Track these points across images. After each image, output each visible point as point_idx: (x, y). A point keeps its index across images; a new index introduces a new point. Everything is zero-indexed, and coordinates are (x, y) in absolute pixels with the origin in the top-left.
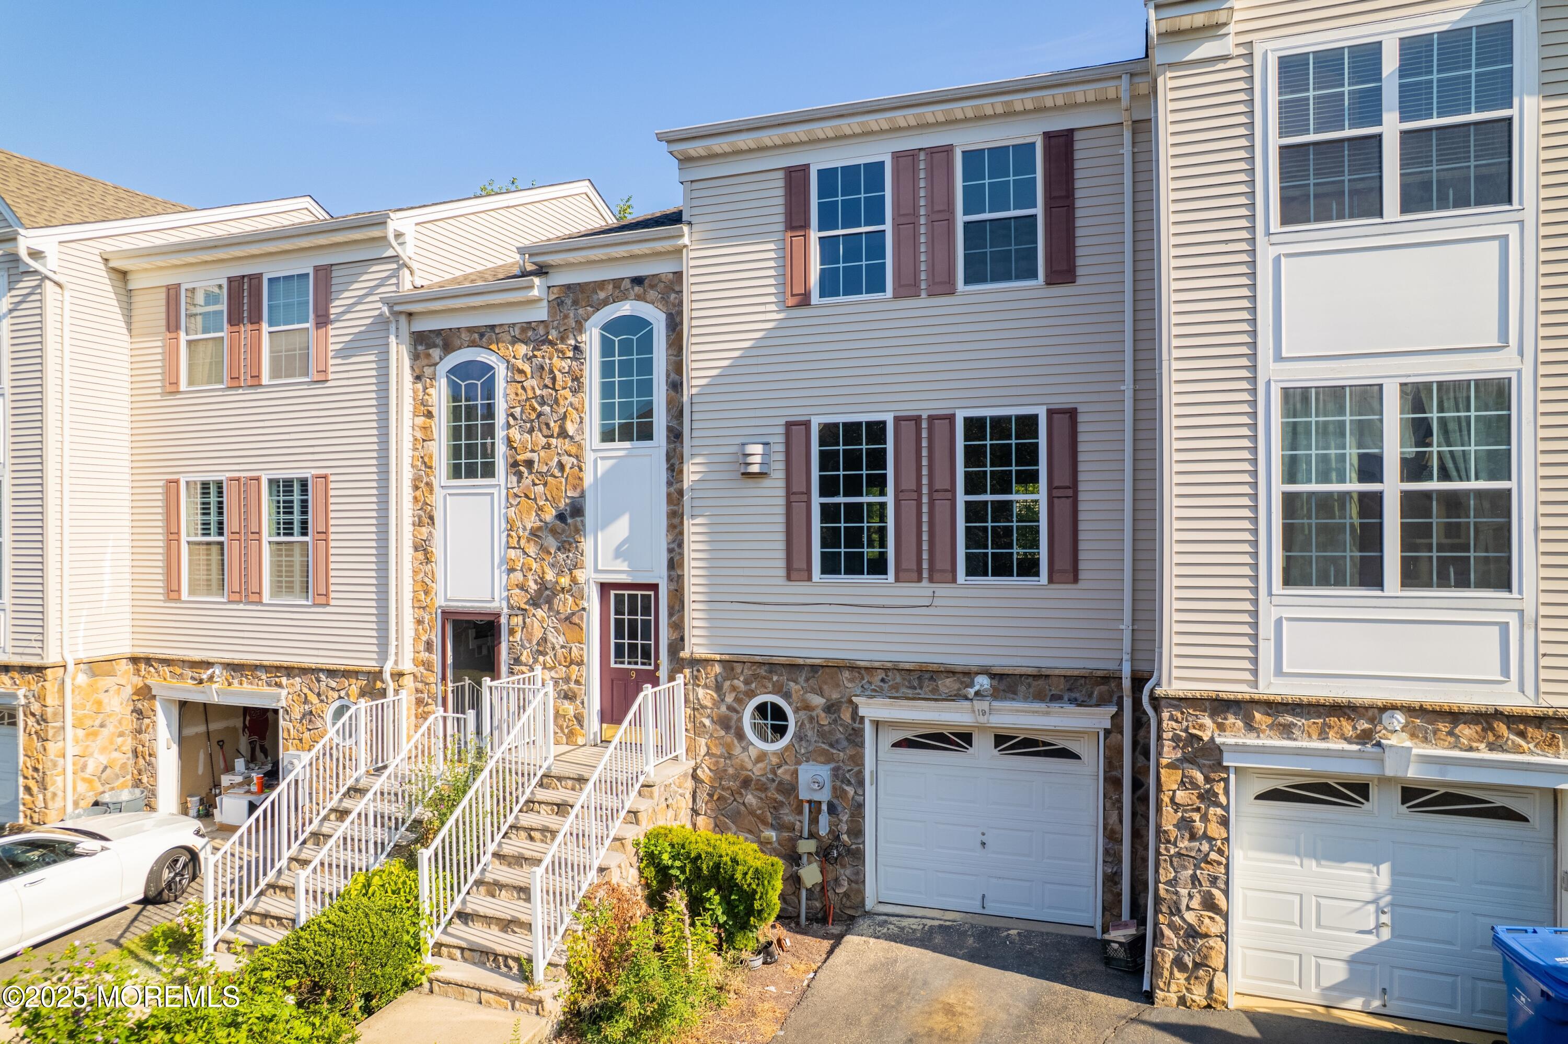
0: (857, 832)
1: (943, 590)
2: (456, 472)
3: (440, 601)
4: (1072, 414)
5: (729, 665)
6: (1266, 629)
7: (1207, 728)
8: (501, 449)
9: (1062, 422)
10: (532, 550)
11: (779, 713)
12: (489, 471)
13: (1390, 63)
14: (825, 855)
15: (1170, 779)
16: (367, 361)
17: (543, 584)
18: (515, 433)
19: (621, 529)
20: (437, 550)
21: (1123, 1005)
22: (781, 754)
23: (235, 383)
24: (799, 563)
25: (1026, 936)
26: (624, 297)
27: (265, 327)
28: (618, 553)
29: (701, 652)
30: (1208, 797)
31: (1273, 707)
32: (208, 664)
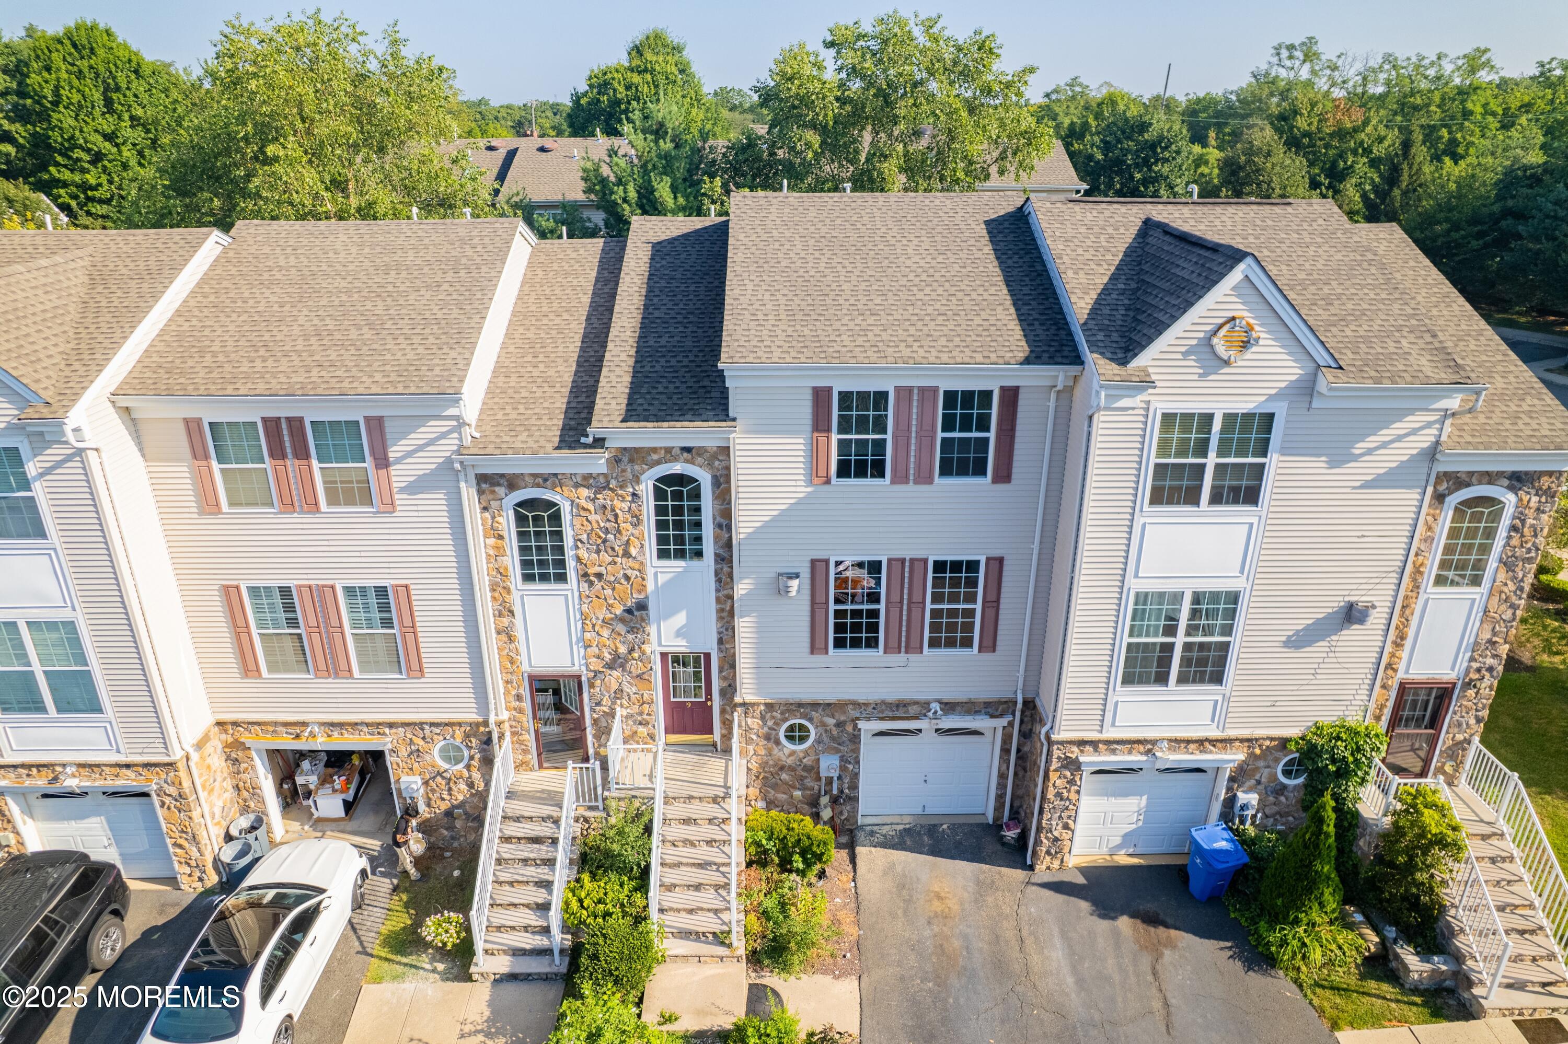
0: (854, 787)
1: (913, 657)
2: (528, 578)
3: (525, 667)
4: (1001, 560)
5: (770, 707)
6: (1110, 706)
7: (1074, 752)
8: (571, 564)
9: (994, 565)
10: (606, 633)
11: (801, 727)
12: (562, 578)
14: (835, 801)
15: (1053, 776)
16: (437, 502)
17: (616, 656)
18: (583, 553)
19: (680, 619)
20: (519, 633)
22: (806, 753)
23: (288, 506)
24: (820, 644)
26: (675, 459)
27: (315, 463)
28: (679, 634)
29: (749, 698)
30: (1072, 782)
31: (1108, 742)
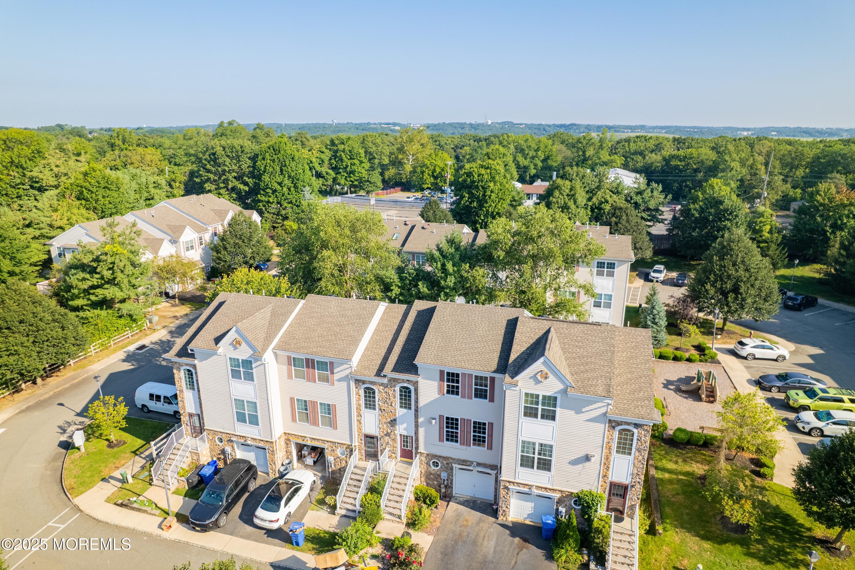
0: (452, 484)
1: (468, 448)
2: (366, 407)
3: (363, 432)
4: (492, 424)
5: (428, 455)
6: (517, 472)
7: (507, 484)
8: (377, 406)
9: (490, 425)
10: (385, 426)
11: (437, 463)
12: (374, 409)
13: (541, 398)
14: (446, 487)
15: (502, 491)
16: (344, 384)
17: (388, 433)
18: (380, 403)
19: (405, 425)
20: (362, 422)
21: (493, 519)
22: (438, 470)
23: (309, 380)
24: (442, 439)
25: (481, 502)
26: (405, 382)
27: (316, 370)
28: (404, 429)
29: (422, 451)
30: (507, 493)
31: (517, 483)
32: (306, 437)
